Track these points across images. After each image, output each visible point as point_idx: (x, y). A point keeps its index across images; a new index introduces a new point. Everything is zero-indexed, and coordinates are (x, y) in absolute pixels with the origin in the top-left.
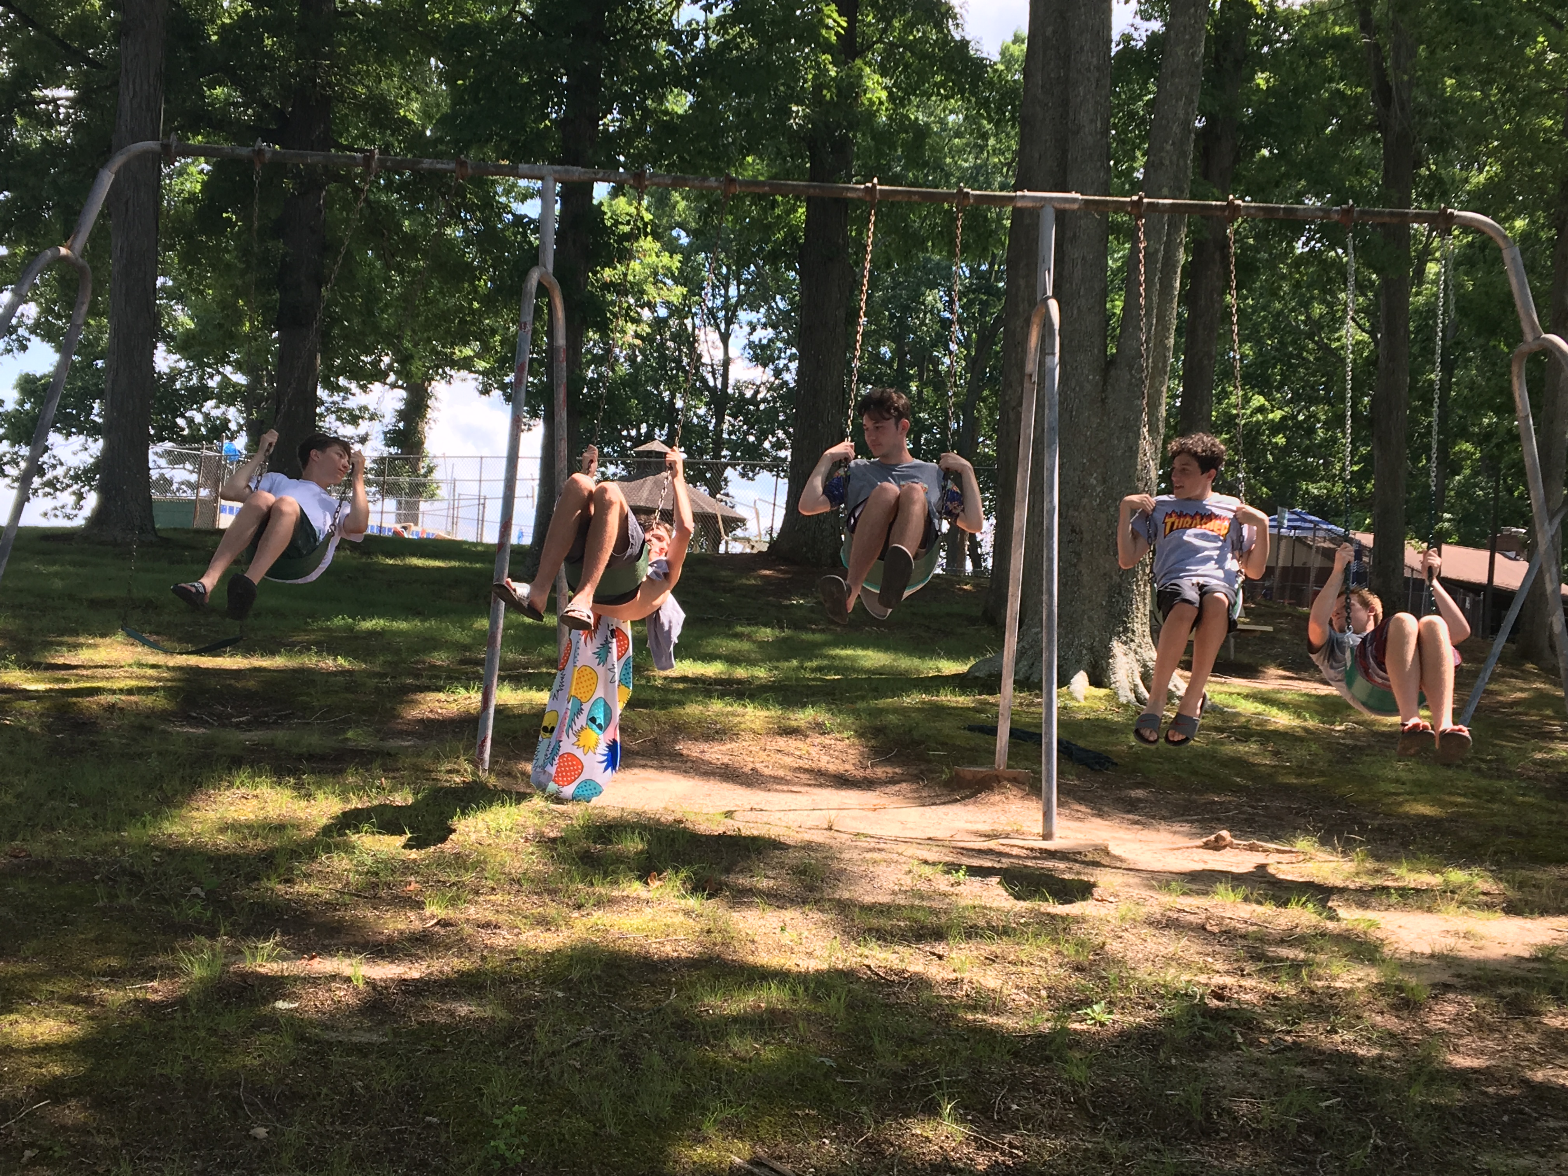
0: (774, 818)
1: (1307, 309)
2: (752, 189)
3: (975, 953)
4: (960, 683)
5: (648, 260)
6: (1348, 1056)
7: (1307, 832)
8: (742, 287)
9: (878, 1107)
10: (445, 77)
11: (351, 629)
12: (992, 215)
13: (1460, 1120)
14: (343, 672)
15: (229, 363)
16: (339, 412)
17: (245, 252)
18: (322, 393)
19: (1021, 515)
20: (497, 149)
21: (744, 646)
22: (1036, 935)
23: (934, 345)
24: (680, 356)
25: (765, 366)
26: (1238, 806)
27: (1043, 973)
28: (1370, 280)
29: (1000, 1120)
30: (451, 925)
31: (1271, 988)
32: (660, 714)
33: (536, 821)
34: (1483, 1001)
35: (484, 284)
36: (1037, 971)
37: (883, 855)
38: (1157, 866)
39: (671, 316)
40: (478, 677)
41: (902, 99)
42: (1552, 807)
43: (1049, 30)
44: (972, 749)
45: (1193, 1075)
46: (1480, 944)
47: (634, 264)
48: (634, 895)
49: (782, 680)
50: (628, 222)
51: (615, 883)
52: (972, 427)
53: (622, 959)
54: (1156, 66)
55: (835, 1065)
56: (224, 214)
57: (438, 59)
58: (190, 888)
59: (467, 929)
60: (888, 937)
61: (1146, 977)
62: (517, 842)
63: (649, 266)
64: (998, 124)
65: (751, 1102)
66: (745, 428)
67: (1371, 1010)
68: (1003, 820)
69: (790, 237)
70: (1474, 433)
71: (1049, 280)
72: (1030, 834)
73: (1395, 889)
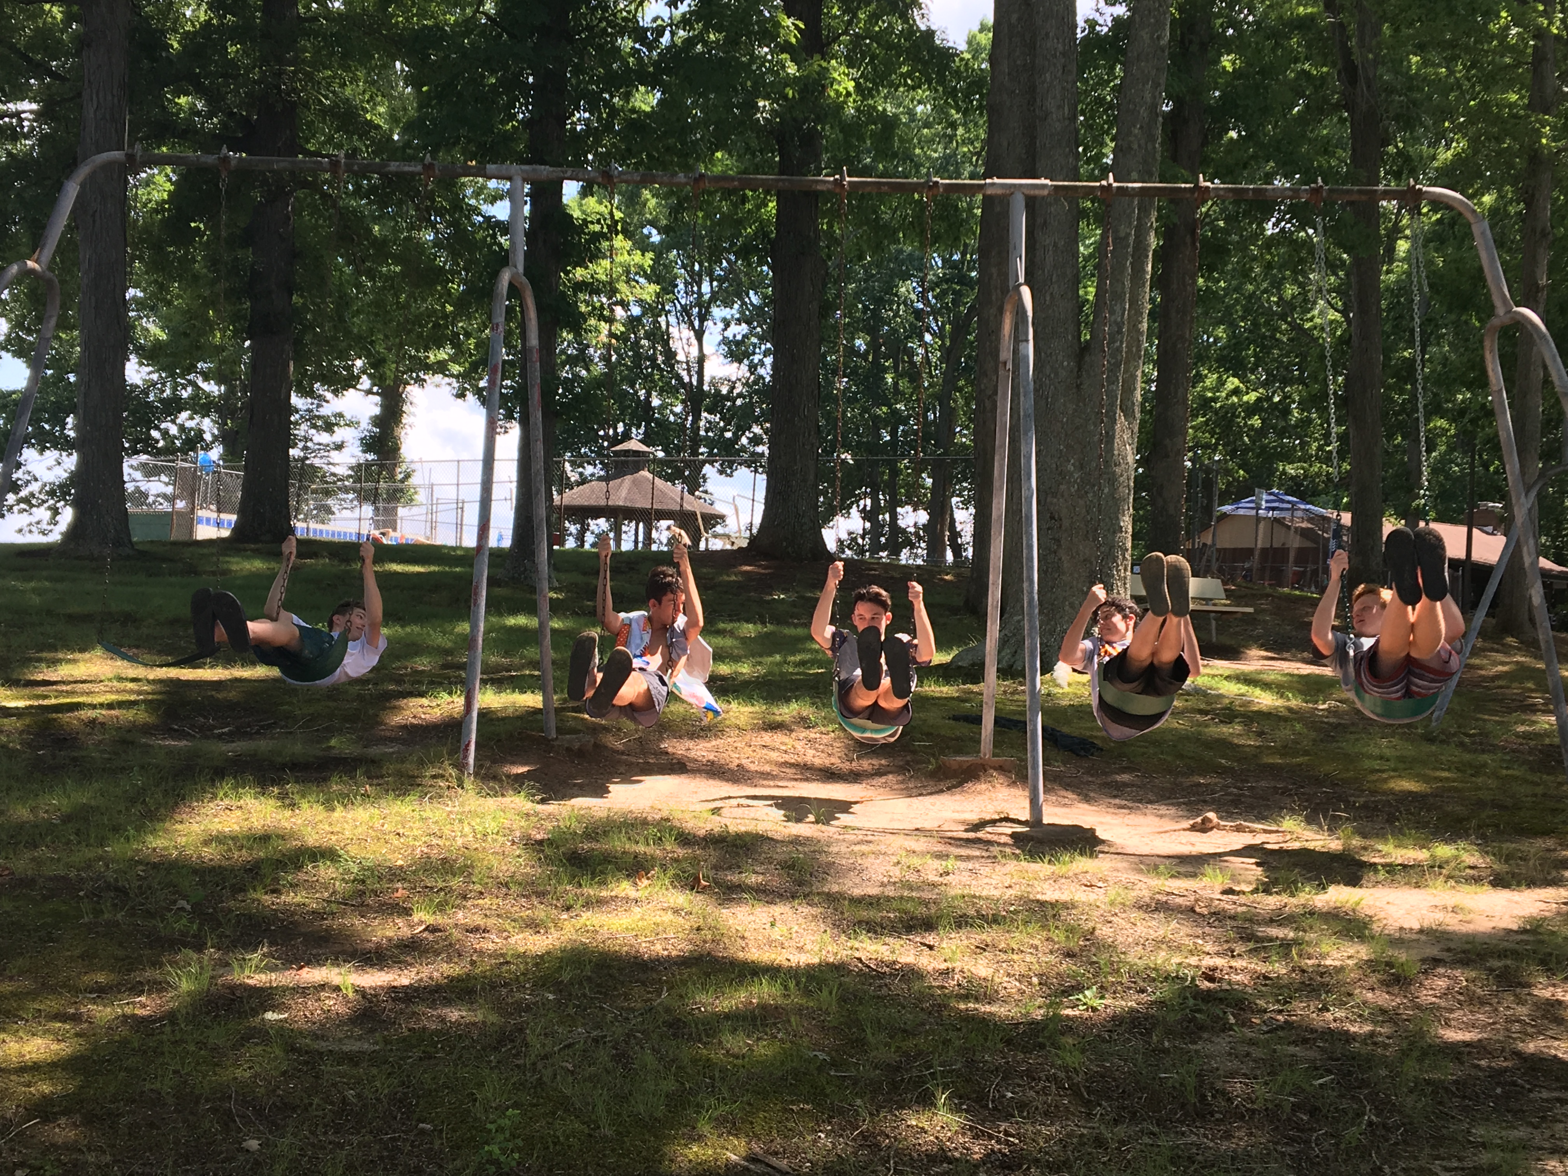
0: (760, 813)
1: (1279, 289)
2: (721, 184)
3: (966, 942)
4: (944, 673)
5: (619, 259)
6: (1340, 1033)
7: (1293, 811)
8: (715, 284)
9: (872, 1099)
10: (409, 80)
12: (963, 204)
13: (1453, 1093)
15: (201, 373)
16: (312, 419)
17: (213, 262)
18: (296, 400)
19: (1000, 503)
20: (464, 152)
21: (727, 642)
22: (1026, 923)
23: (908, 336)
24: (654, 354)
26: (1224, 788)
27: (1034, 960)
28: (1341, 259)
29: (995, 1108)
30: (440, 931)
31: (1261, 968)
33: (523, 823)
34: (1473, 974)
36: (1028, 958)
37: (872, 847)
38: (1144, 850)
39: (644, 314)
40: (461, 682)
41: (870, 90)
42: (1536, 779)
43: (1014, 17)
44: (957, 739)
45: (1186, 1058)
46: (1468, 918)
47: (606, 263)
48: (623, 895)
49: (765, 675)
50: (598, 222)
51: (603, 883)
52: (949, 417)
53: (612, 960)
54: (1122, 51)
55: (828, 1059)
56: (192, 224)
57: (404, 63)
58: (176, 901)
59: (456, 934)
60: (878, 929)
61: (1138, 961)
62: (503, 845)
63: (621, 265)
64: (965, 112)
65: (745, 1099)
66: (722, 424)
67: (1362, 987)
68: (990, 808)
69: (761, 231)
70: (1448, 409)
71: (1021, 267)
72: (1018, 822)
73: (1382, 865)
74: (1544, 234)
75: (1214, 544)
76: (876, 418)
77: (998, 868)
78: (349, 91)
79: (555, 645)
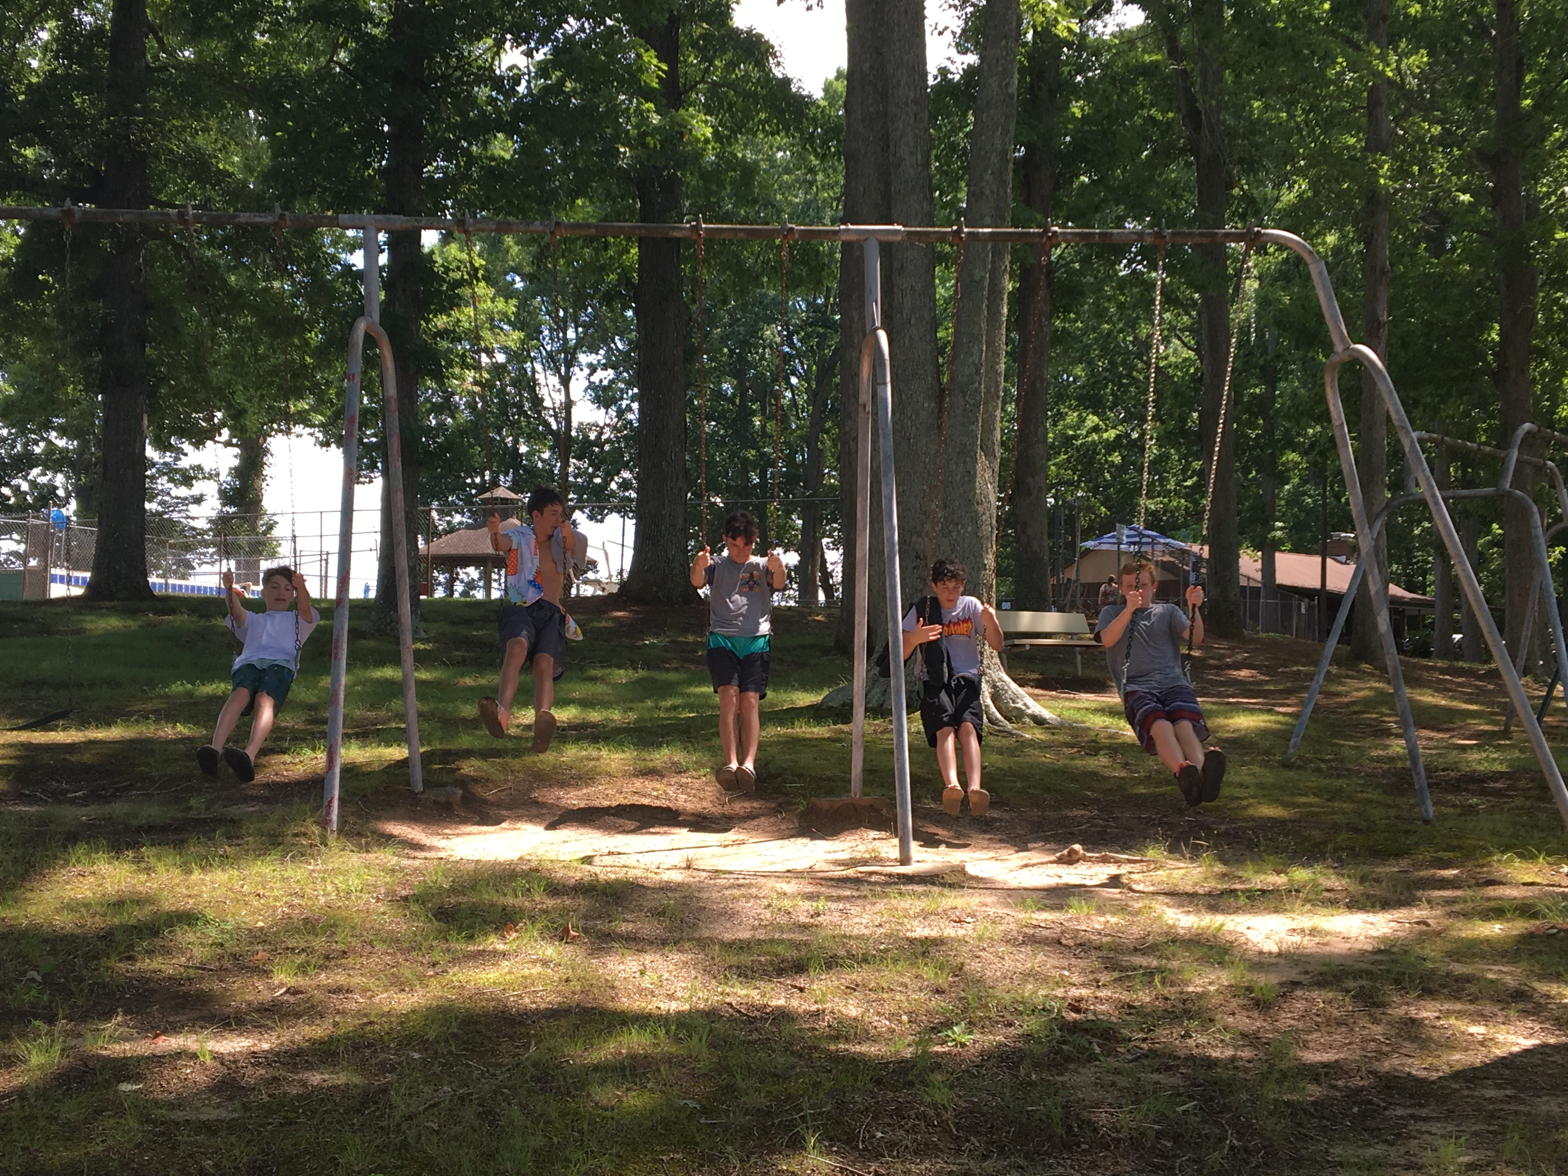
0: (630, 860)
1: (1134, 329)
2: (583, 233)
3: (836, 983)
4: (815, 713)
5: (482, 306)
6: (1202, 1059)
7: (1157, 841)
8: (580, 329)
9: (743, 1145)
10: (263, 129)
11: (190, 694)
12: (825, 248)
13: (1312, 1115)
14: (184, 740)
15: (53, 429)
16: (169, 471)
17: (61, 315)
18: (151, 452)
19: (864, 544)
20: (321, 200)
21: (600, 688)
22: (896, 961)
23: (775, 380)
24: (521, 401)
25: (607, 407)
26: (1090, 819)
27: (903, 998)
28: (1192, 299)
29: (865, 1149)
30: (301, 992)
31: (1125, 996)
32: (516, 763)
33: (388, 880)
34: (1330, 995)
35: (315, 337)
36: (898, 997)
37: (743, 891)
38: (1014, 883)
39: (509, 361)
40: (324, 735)
41: (729, 138)
42: (1390, 802)
43: (866, 67)
44: (829, 779)
45: (1052, 1090)
46: (1325, 940)
47: (470, 311)
48: (491, 948)
49: (636, 721)
50: (459, 268)
51: (470, 938)
52: (817, 458)
53: (479, 1015)
54: (972, 98)
55: (698, 1107)
56: (40, 277)
57: (257, 113)
58: (25, 972)
59: (318, 995)
60: (749, 973)
61: (1004, 995)
62: (367, 902)
63: (484, 312)
64: (823, 158)
65: (614, 1151)
66: (590, 470)
67: (1223, 1012)
68: (862, 848)
69: (624, 277)
70: (1299, 443)
71: (877, 311)
72: (888, 860)
73: (1243, 891)
74: (1383, 273)
75: (1077, 580)
76: (745, 461)
77: (868, 907)
78: (200, 140)
79: (422, 697)
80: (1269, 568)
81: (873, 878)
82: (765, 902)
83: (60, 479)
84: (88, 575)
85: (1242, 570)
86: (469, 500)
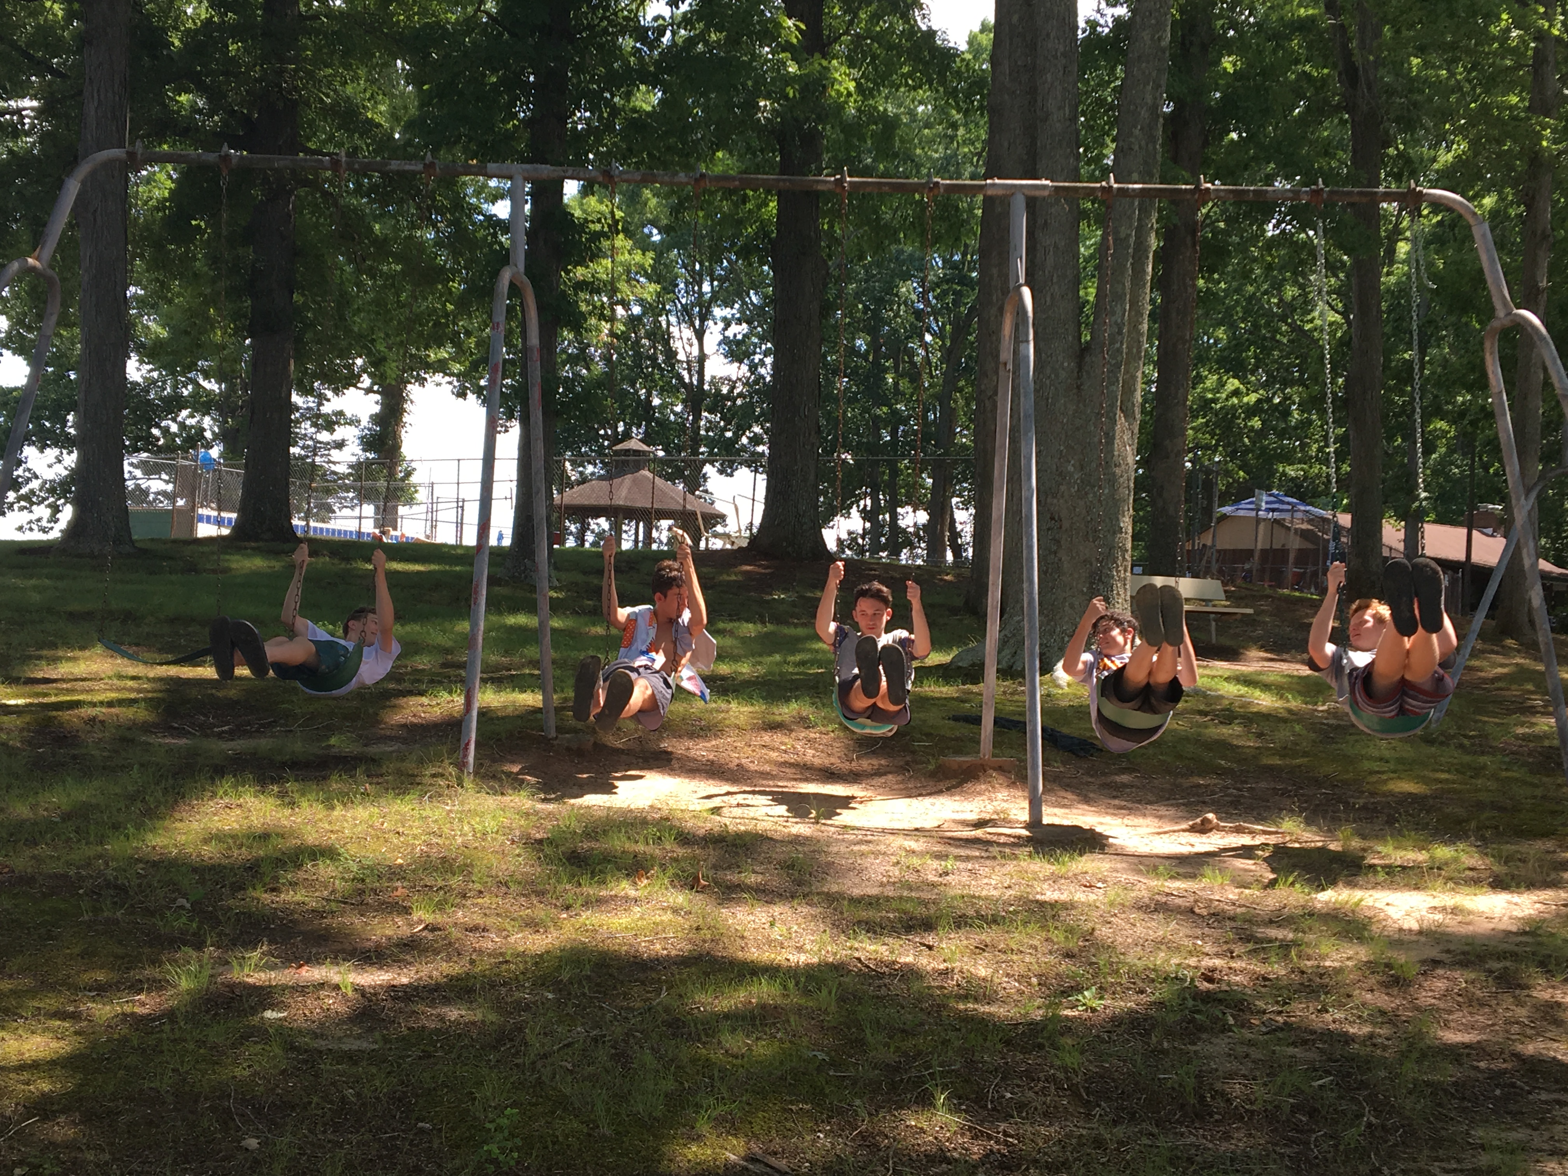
0: (759, 813)
1: (1279, 291)
2: (722, 184)
3: (965, 942)
4: (943, 673)
5: (620, 258)
6: (1339, 1035)
7: (1292, 812)
8: (716, 283)
9: (871, 1099)
10: (410, 78)
12: (964, 203)
13: (1452, 1095)
16: (312, 416)
17: (214, 260)
18: (296, 398)
19: (1000, 504)
20: (465, 150)
21: (727, 642)
22: (1025, 923)
24: (655, 353)
26: (1224, 789)
27: (1033, 961)
28: (1341, 261)
29: (994, 1109)
30: (440, 930)
31: (1260, 969)
33: (522, 822)
34: (1473, 976)
35: (457, 286)
36: (1028, 959)
37: (871, 847)
38: (1146, 850)
39: (644, 313)
40: (461, 680)
41: (871, 90)
42: (1535, 781)
43: (1015, 18)
44: (957, 739)
45: (1185, 1058)
46: (1468, 919)
47: (607, 262)
48: (622, 894)
49: (765, 675)
50: (599, 221)
51: (603, 882)
52: (949, 418)
53: (611, 959)
54: (1123, 53)
55: (827, 1059)
56: (193, 222)
57: (404, 60)
58: (175, 899)
59: (455, 933)
60: (878, 930)
61: (1137, 962)
62: (503, 844)
63: (622, 264)
64: (966, 113)
65: (744, 1098)
66: (722, 423)
67: (1360, 988)
68: (990, 808)
69: (763, 233)
70: (1448, 412)
71: (1021, 268)
72: (1017, 821)
73: (1384, 867)
74: (1544, 237)
75: (1214, 545)
76: (876, 418)
77: (997, 868)
78: (349, 89)
79: (556, 646)
80: (1413, 539)
81: (1002, 840)
82: (894, 859)
83: (207, 422)
84: (234, 516)
85: (1385, 540)
86: (600, 453)
